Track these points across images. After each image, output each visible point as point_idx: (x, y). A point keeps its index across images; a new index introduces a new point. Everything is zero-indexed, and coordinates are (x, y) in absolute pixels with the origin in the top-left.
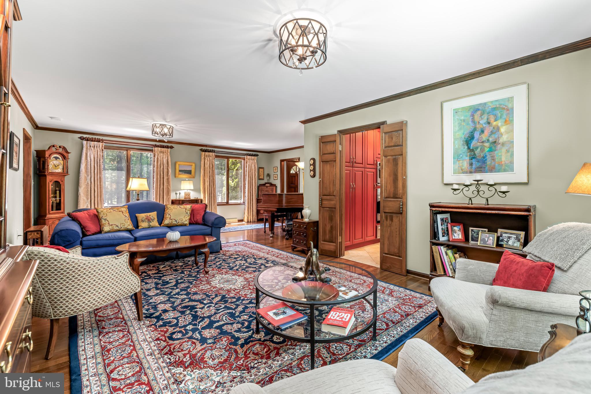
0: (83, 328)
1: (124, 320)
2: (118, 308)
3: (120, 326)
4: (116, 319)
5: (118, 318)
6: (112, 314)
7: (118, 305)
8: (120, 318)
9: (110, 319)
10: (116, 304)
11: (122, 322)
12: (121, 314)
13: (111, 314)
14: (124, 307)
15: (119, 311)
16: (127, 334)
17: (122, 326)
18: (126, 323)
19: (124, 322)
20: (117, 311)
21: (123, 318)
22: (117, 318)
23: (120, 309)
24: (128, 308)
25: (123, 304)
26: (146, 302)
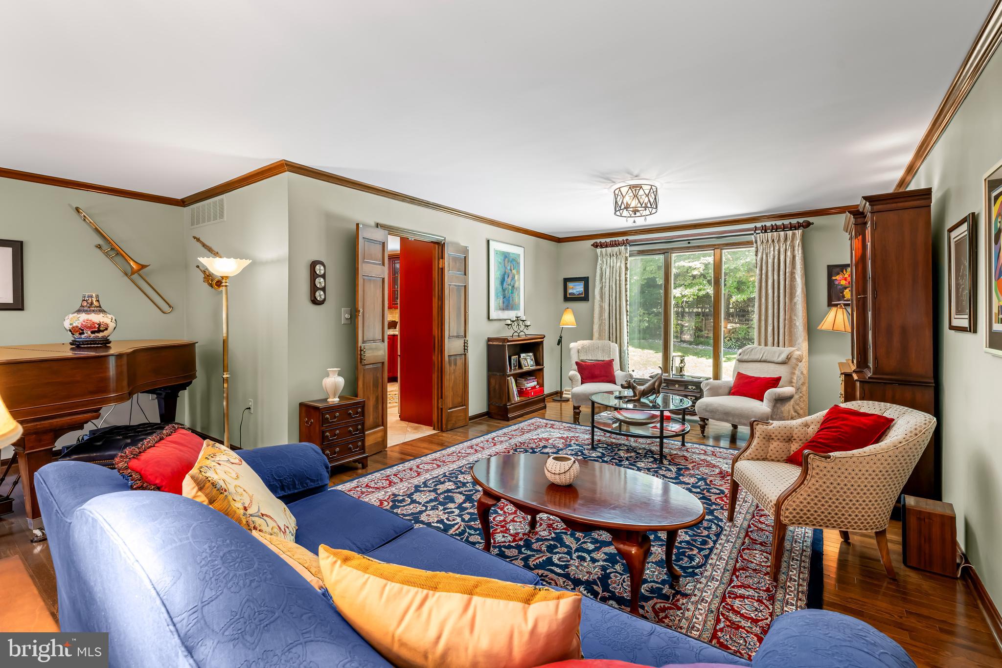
0: (803, 551)
1: (747, 532)
2: (741, 556)
3: (757, 527)
4: (756, 540)
5: (752, 539)
6: (756, 550)
7: (737, 561)
8: (750, 538)
9: (762, 545)
10: (738, 565)
11: (751, 532)
12: (743, 543)
13: (757, 552)
14: (731, 553)
15: (744, 550)
16: (757, 516)
17: (755, 526)
18: (749, 526)
19: (750, 530)
20: (746, 551)
21: (747, 535)
22: (754, 541)
23: (740, 552)
24: (729, 546)
25: (728, 557)
26: (695, 541)
